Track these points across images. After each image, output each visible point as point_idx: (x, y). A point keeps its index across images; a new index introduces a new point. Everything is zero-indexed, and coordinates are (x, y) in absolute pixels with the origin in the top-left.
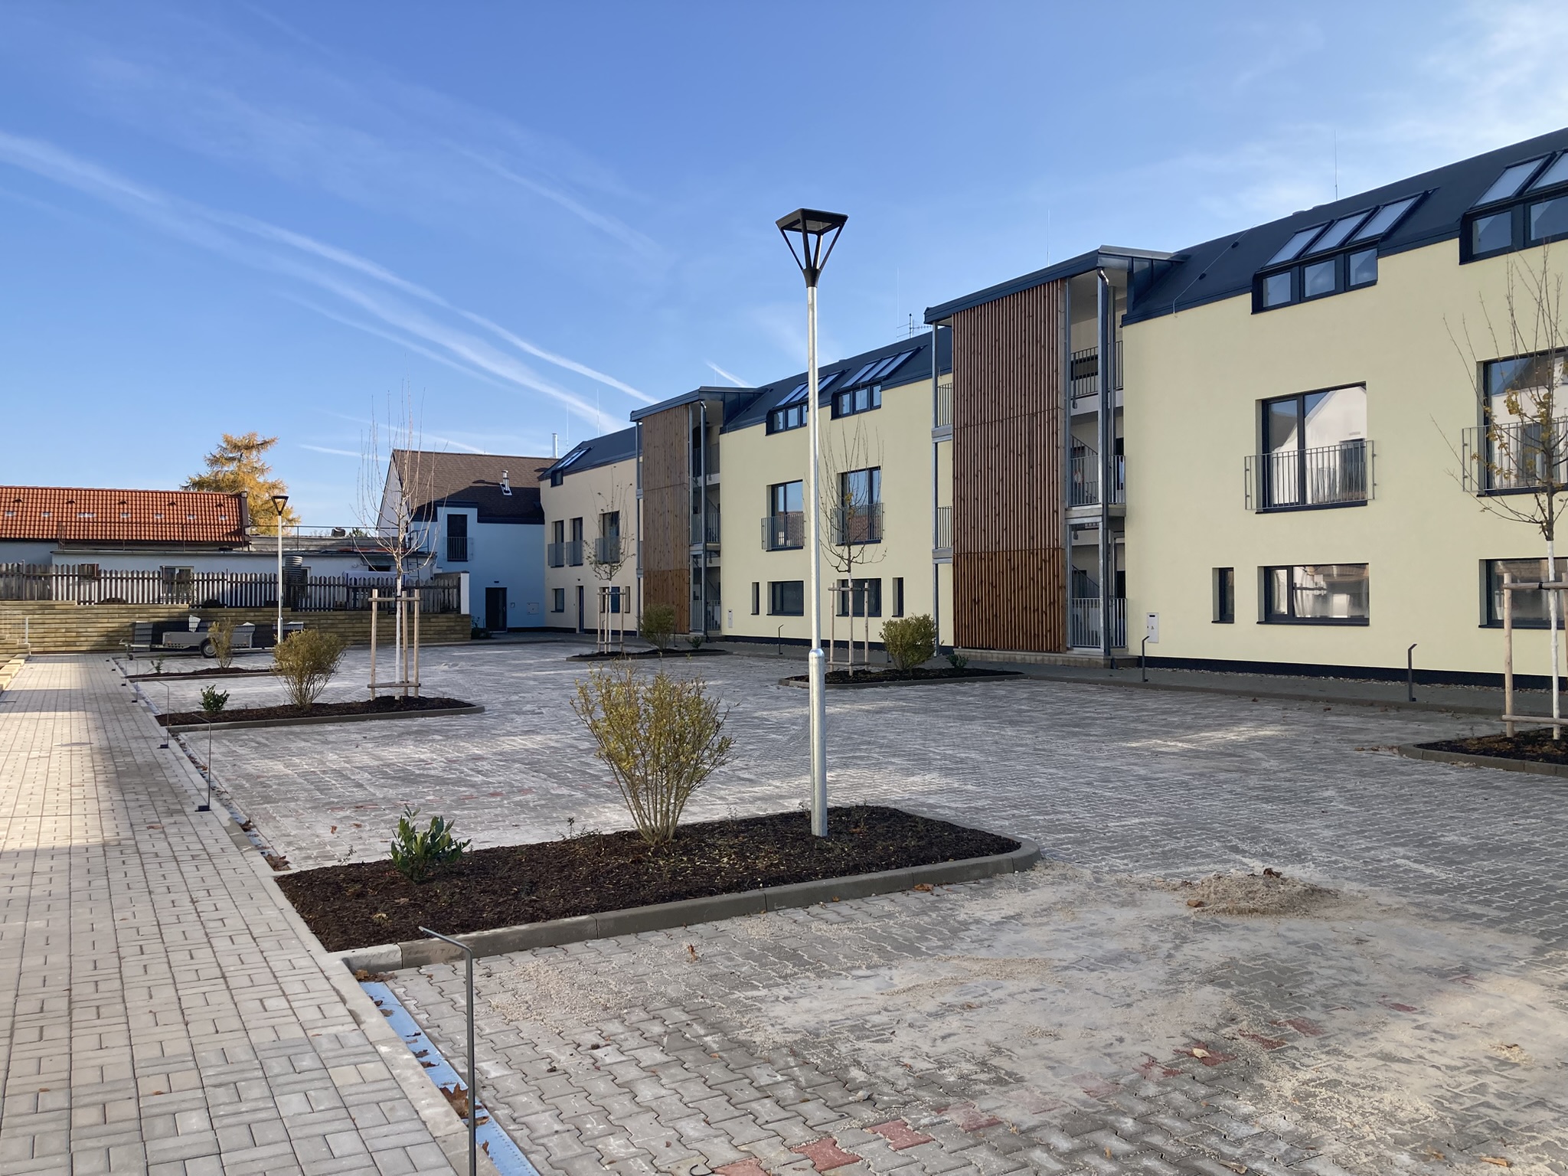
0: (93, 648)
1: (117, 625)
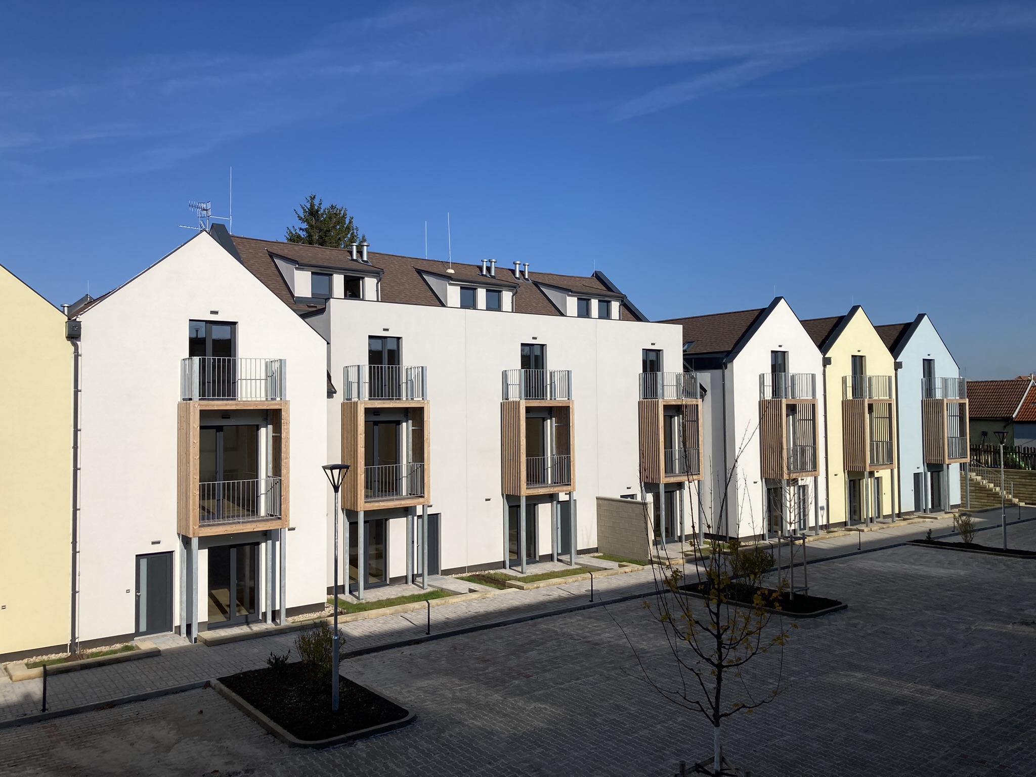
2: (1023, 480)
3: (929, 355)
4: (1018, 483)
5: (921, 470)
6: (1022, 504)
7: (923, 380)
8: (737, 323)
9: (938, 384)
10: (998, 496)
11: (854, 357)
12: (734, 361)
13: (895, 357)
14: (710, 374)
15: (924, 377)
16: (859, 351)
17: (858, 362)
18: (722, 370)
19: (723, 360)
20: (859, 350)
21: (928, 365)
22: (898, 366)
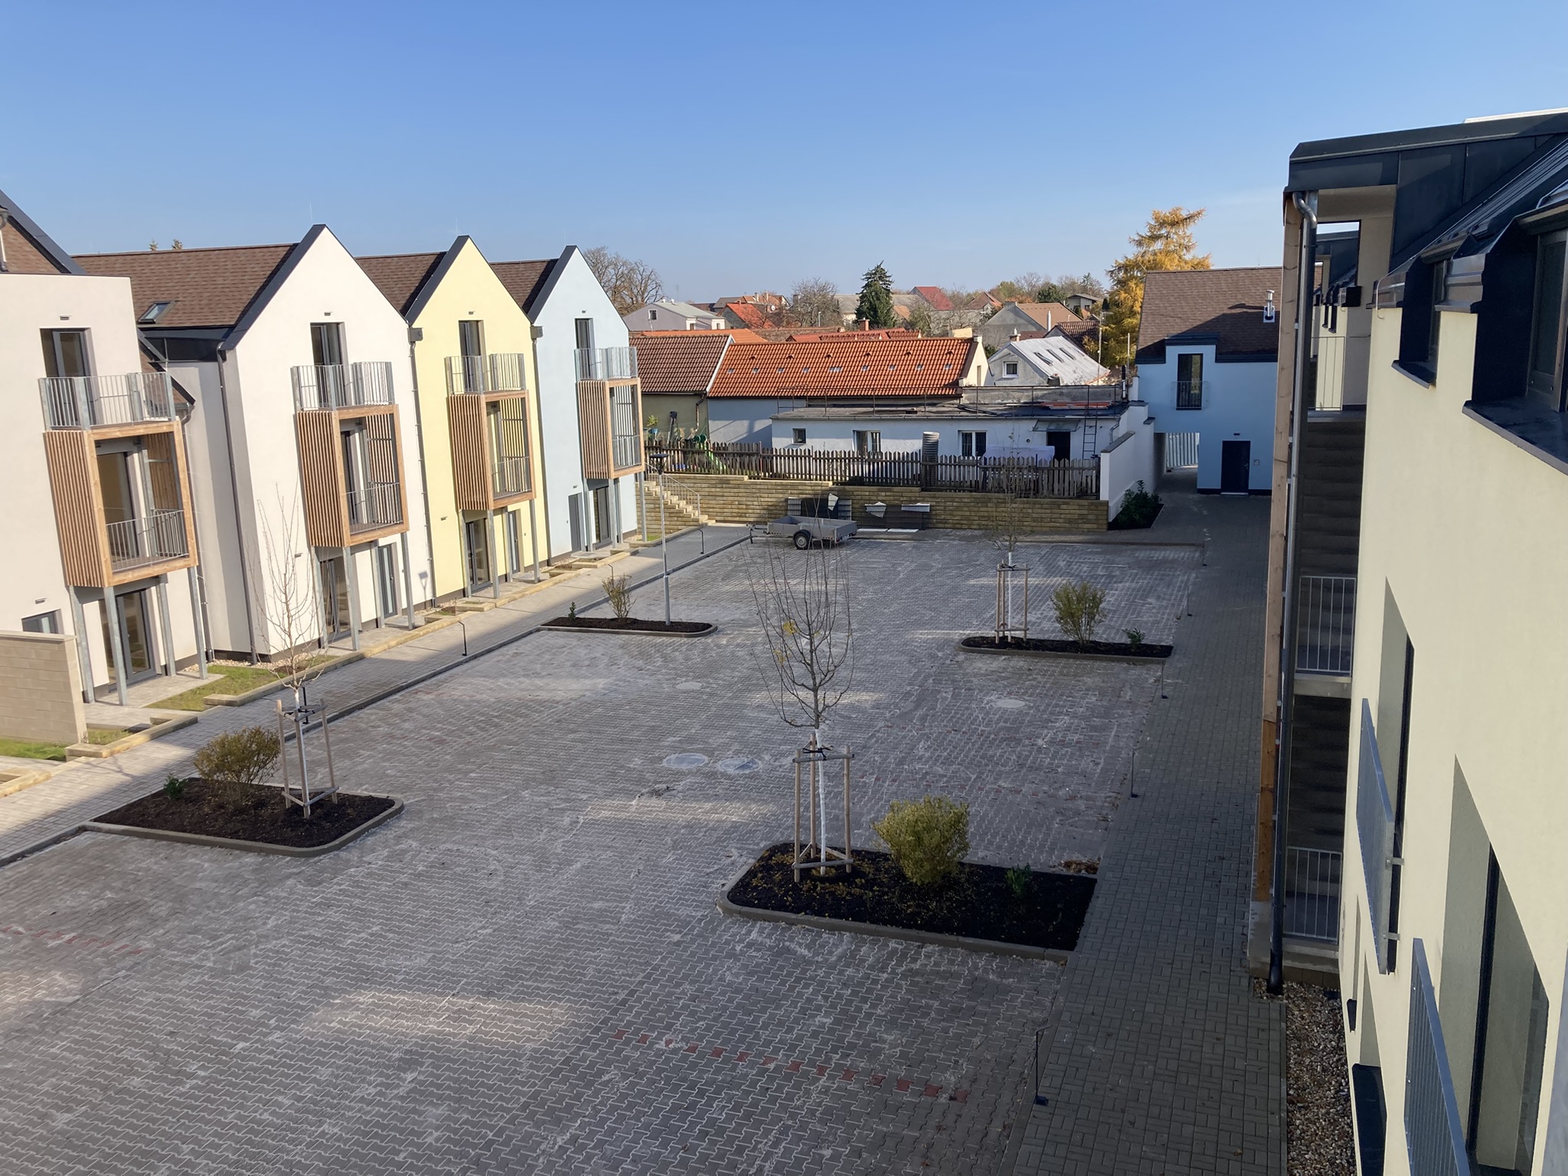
0: (758, 519)
1: (774, 500)
2: (713, 490)
3: (584, 312)
4: (707, 494)
5: (580, 490)
6: (712, 523)
7: (577, 352)
8: (247, 270)
9: (599, 357)
10: (681, 515)
11: (463, 324)
12: (238, 347)
13: (532, 319)
14: (197, 369)
15: (578, 347)
16: (471, 313)
17: (470, 334)
18: (215, 364)
19: (217, 345)
20: (471, 310)
21: (583, 327)
22: (536, 333)
